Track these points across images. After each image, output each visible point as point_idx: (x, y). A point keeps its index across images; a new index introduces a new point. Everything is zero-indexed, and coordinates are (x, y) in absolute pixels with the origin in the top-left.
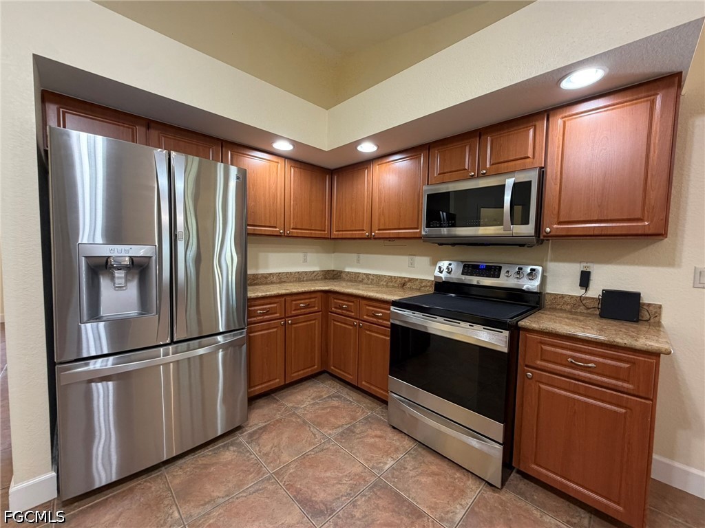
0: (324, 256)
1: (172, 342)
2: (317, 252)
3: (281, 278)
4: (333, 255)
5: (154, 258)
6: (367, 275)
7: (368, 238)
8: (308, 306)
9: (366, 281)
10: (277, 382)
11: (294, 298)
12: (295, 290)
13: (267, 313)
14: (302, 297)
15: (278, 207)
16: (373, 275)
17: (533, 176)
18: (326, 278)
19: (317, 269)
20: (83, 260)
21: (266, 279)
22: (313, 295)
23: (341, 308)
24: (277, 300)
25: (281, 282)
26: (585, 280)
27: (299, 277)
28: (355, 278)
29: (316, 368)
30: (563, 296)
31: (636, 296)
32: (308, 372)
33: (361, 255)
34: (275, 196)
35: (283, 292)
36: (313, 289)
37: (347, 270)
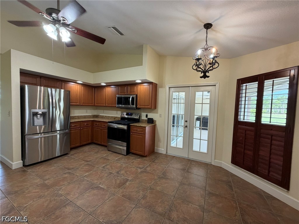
0: (93, 111)
1: (52, 131)
2: (91, 110)
3: (79, 117)
4: (96, 110)
5: (47, 112)
6: (105, 116)
7: (105, 106)
8: (87, 125)
9: (105, 118)
10: (78, 145)
11: (83, 122)
12: (83, 120)
13: (75, 126)
14: (85, 122)
15: (78, 97)
16: (107, 116)
17: (135, 96)
18: (94, 117)
19: (91, 115)
20: (32, 113)
21: (74, 118)
22: (89, 122)
23: (97, 125)
24: (78, 123)
25: (79, 118)
26: (147, 116)
27: (85, 117)
28: (103, 117)
29: (90, 141)
30: (144, 120)
31: (152, 119)
32: (87, 142)
33: (104, 111)
34: (77, 95)
35: (80, 121)
36: (89, 120)
37: (100, 115)
